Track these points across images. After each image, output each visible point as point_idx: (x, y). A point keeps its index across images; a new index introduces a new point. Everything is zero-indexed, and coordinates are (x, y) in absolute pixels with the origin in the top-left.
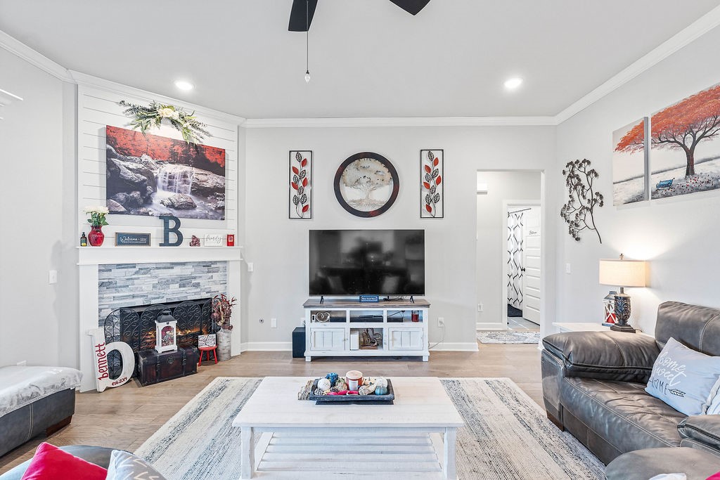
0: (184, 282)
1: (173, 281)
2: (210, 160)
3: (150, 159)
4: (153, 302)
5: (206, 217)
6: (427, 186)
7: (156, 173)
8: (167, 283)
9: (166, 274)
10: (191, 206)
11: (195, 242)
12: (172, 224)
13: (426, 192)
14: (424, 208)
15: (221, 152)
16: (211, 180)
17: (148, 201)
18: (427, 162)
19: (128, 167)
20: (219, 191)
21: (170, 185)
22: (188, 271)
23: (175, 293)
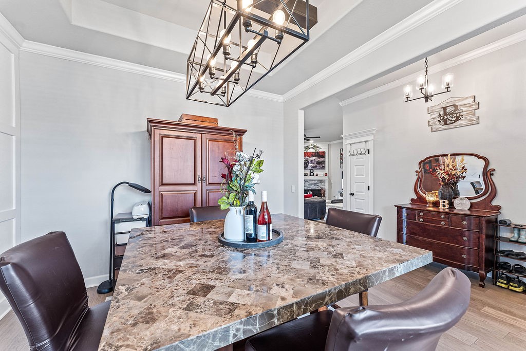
0: (315, 184)
1: (313, 184)
2: (321, 155)
3: (308, 157)
5: (320, 169)
7: (309, 160)
8: (311, 184)
9: (311, 182)
10: (316, 167)
11: (317, 175)
12: (312, 171)
15: (324, 152)
16: (321, 160)
17: (307, 166)
20: (323, 162)
21: (312, 163)
22: (316, 182)
23: (313, 187)
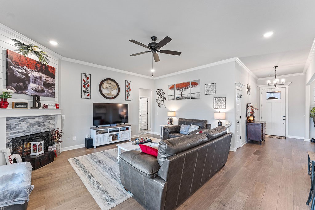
0: (39, 124)
1: (35, 124)
2: (50, 72)
3: (27, 69)
4: (27, 134)
5: (48, 96)
6: (127, 91)
7: (29, 75)
8: (32, 125)
9: (32, 121)
10: (43, 91)
11: (46, 107)
12: (36, 99)
13: (127, 93)
14: (126, 97)
15: (54, 69)
16: (50, 81)
17: (26, 88)
18: (127, 84)
19: (18, 71)
20: (53, 85)
22: (41, 119)
23: (36, 129)
